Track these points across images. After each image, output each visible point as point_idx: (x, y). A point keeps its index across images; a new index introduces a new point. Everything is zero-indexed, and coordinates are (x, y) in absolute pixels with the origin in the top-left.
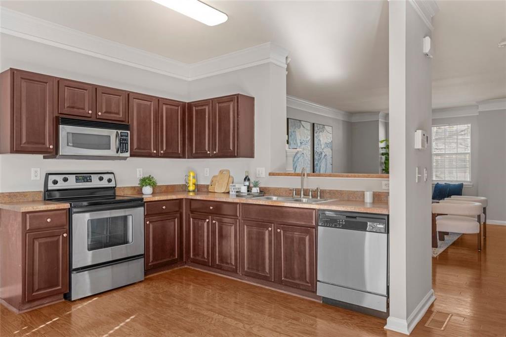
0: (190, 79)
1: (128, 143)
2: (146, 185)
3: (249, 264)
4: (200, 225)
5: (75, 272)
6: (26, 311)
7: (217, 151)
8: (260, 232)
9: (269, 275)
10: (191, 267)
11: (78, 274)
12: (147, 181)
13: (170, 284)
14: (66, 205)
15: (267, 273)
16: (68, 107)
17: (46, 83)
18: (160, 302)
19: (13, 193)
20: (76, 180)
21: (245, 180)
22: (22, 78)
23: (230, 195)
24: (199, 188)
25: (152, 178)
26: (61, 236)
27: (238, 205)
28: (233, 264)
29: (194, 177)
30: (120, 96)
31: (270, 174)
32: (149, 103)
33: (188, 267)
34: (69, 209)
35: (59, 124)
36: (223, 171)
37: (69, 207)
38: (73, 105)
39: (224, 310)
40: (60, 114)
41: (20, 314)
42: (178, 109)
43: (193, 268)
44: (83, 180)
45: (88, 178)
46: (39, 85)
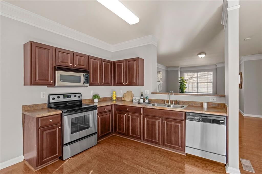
0: (112, 51)
1: (88, 79)
2: (96, 99)
3: (147, 136)
4: (121, 116)
5: (65, 146)
6: (39, 169)
7: (128, 83)
8: (153, 121)
9: (158, 142)
10: (116, 135)
11: (67, 146)
12: (96, 96)
13: (110, 146)
14: (60, 112)
15: (157, 141)
16: (60, 62)
17: (49, 49)
18: (109, 159)
19: (32, 105)
20: (64, 97)
21: (141, 96)
22: (36, 46)
23: (133, 102)
24: (117, 99)
25: (98, 95)
26: (58, 128)
27: (142, 108)
28: (139, 135)
29: (115, 94)
30: (85, 57)
31: (152, 93)
32: (97, 61)
33: (115, 135)
34: (62, 114)
35: (56, 70)
36: (129, 91)
37: (62, 113)
38: (63, 61)
39: (143, 163)
40: (56, 65)
41: (35, 172)
42: (109, 64)
43: (117, 135)
44: (67, 97)
45: (69, 96)
46: (45, 50)
